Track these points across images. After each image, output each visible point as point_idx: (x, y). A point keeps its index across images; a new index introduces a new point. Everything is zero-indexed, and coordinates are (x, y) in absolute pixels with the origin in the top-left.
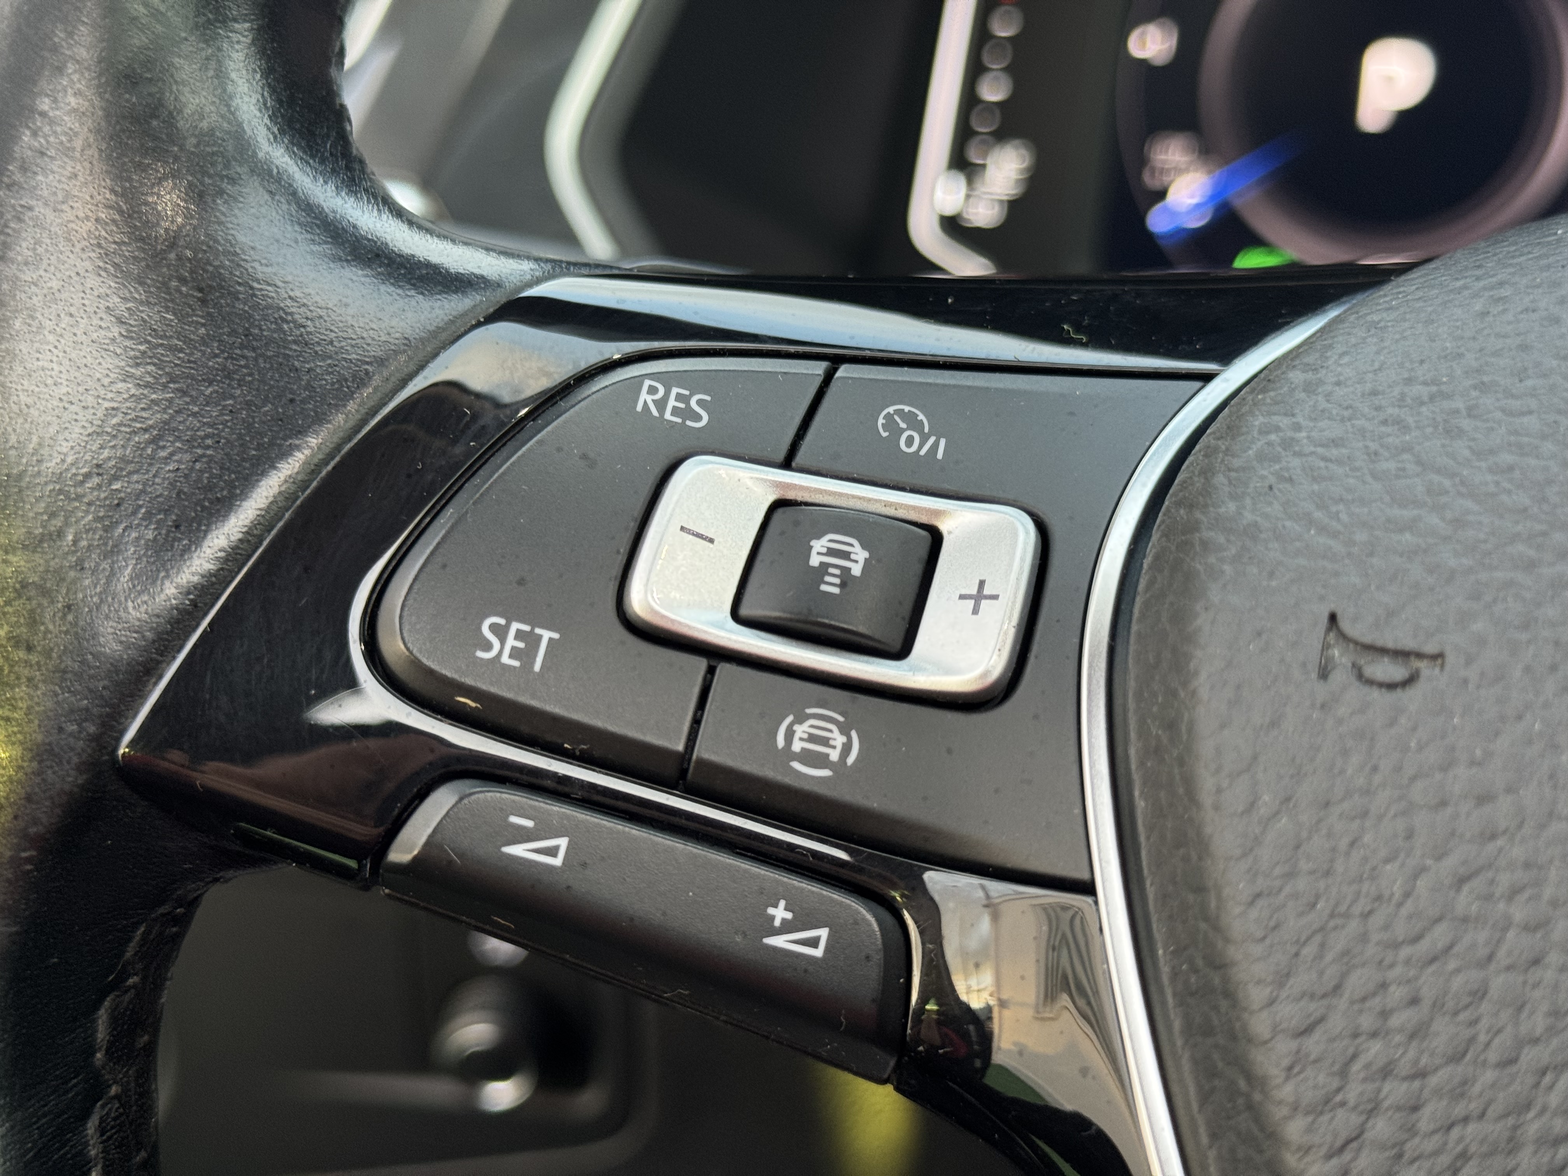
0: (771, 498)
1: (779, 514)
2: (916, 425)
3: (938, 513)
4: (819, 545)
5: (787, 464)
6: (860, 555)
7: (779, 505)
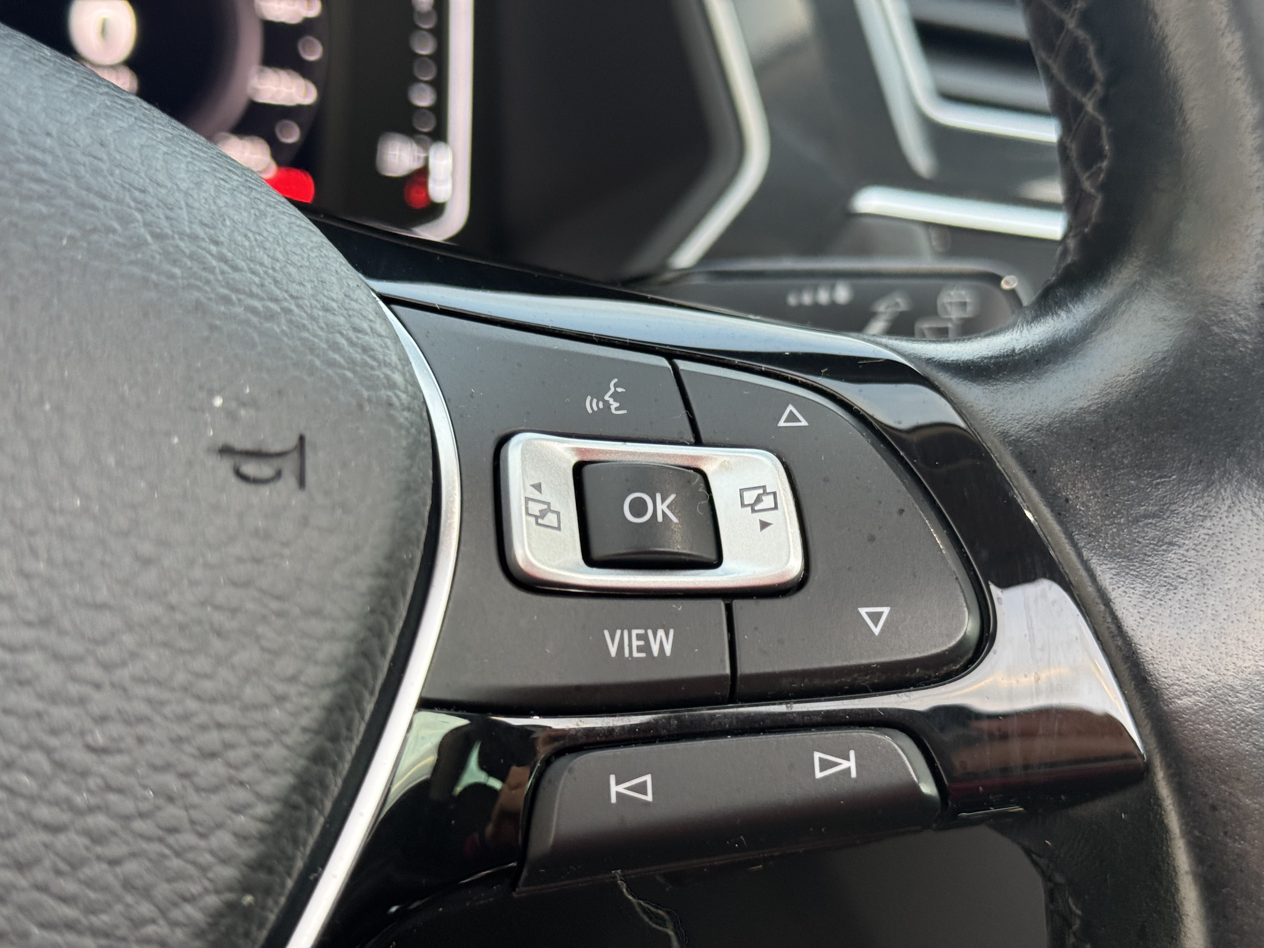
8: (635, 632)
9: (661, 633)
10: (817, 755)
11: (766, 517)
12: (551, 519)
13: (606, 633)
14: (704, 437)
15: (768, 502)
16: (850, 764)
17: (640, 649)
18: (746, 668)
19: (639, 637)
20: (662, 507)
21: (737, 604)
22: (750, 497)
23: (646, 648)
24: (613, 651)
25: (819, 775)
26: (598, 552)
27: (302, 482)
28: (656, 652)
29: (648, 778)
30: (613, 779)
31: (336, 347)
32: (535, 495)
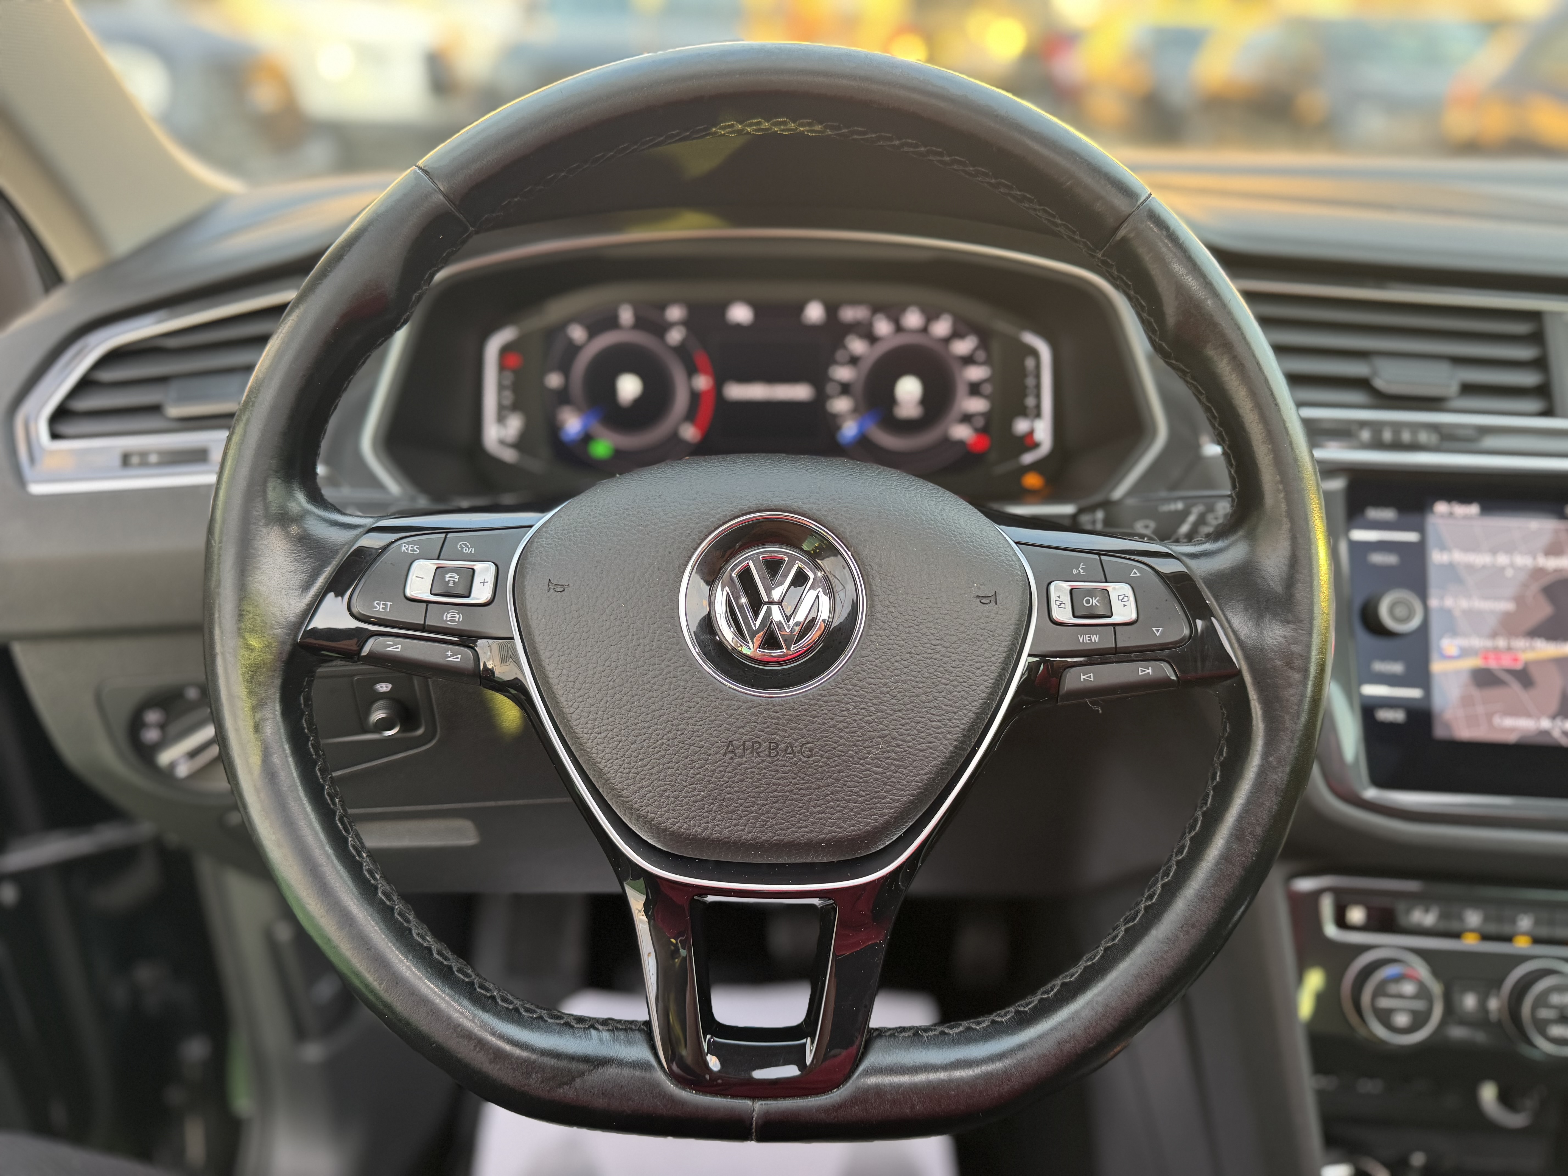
0: (436, 567)
1: (438, 570)
2: (467, 546)
3: (474, 565)
4: (448, 576)
5: (438, 559)
6: (457, 577)
7: (437, 568)
8: (1087, 636)
9: (1095, 636)
10: (1140, 669)
11: (1125, 603)
12: (1063, 606)
13: (1079, 636)
14: (1108, 580)
15: (1126, 599)
16: (1150, 671)
17: (1089, 640)
18: (1119, 645)
19: (1089, 637)
20: (1095, 601)
21: (1117, 628)
22: (1121, 598)
23: (1091, 640)
24: (1081, 641)
25: (1140, 674)
26: (1077, 614)
27: (996, 604)
28: (1093, 641)
29: (1092, 674)
30: (1082, 674)
31: (1003, 566)
32: (1058, 599)
